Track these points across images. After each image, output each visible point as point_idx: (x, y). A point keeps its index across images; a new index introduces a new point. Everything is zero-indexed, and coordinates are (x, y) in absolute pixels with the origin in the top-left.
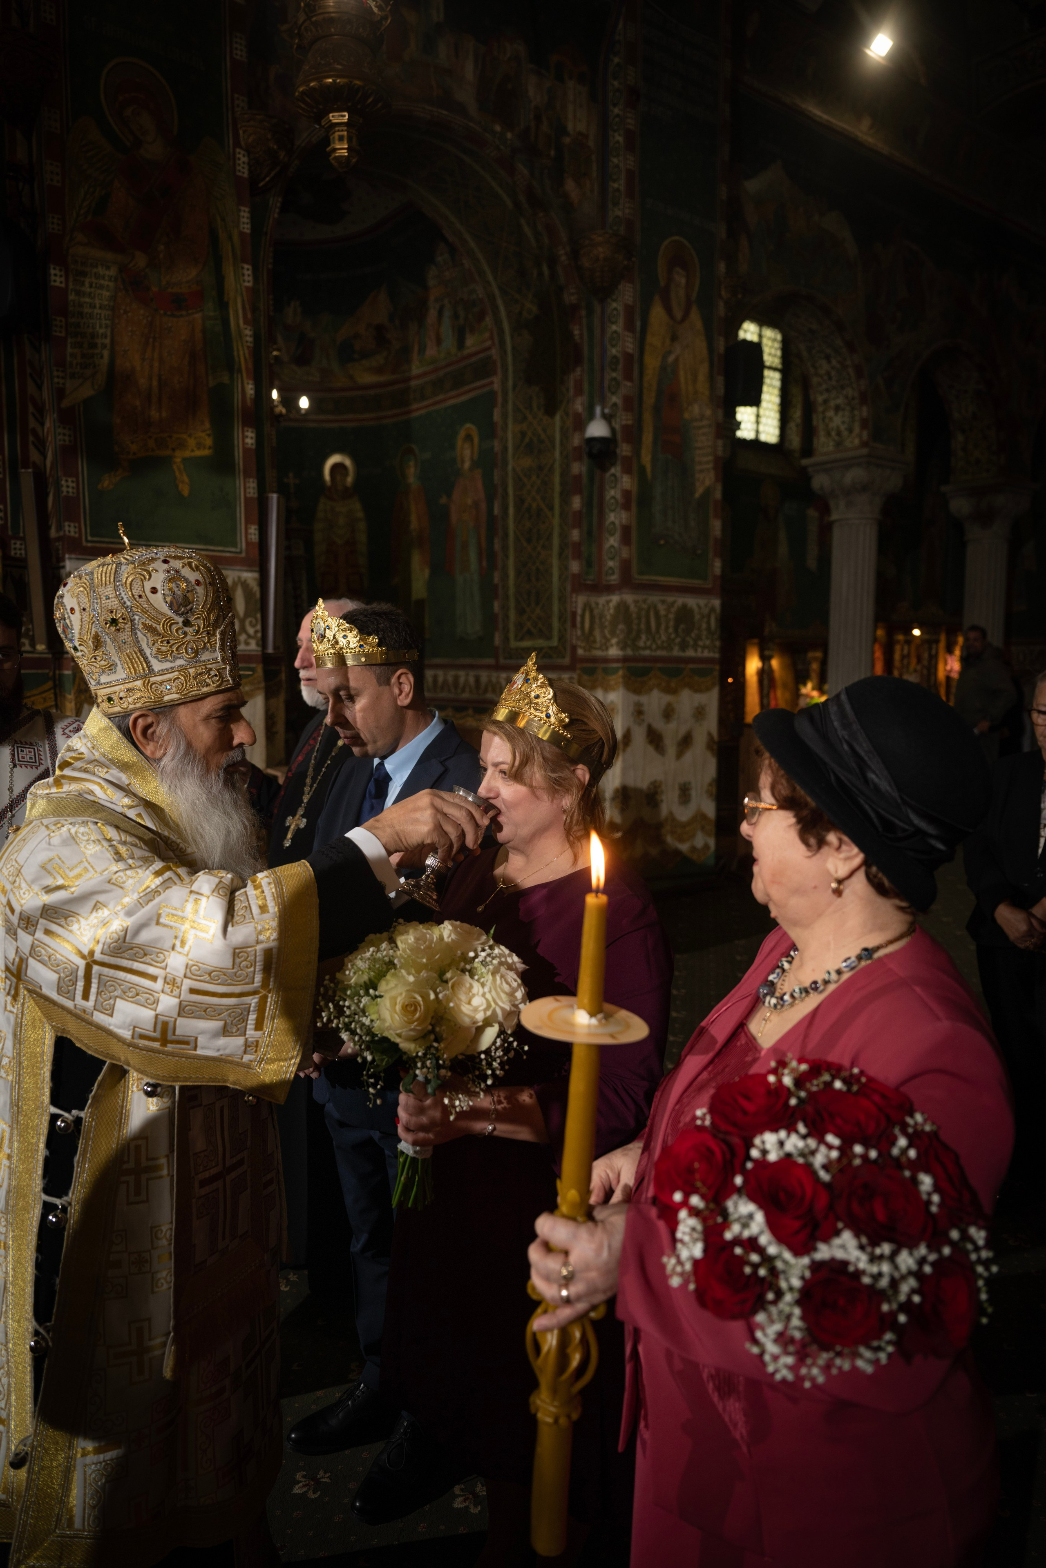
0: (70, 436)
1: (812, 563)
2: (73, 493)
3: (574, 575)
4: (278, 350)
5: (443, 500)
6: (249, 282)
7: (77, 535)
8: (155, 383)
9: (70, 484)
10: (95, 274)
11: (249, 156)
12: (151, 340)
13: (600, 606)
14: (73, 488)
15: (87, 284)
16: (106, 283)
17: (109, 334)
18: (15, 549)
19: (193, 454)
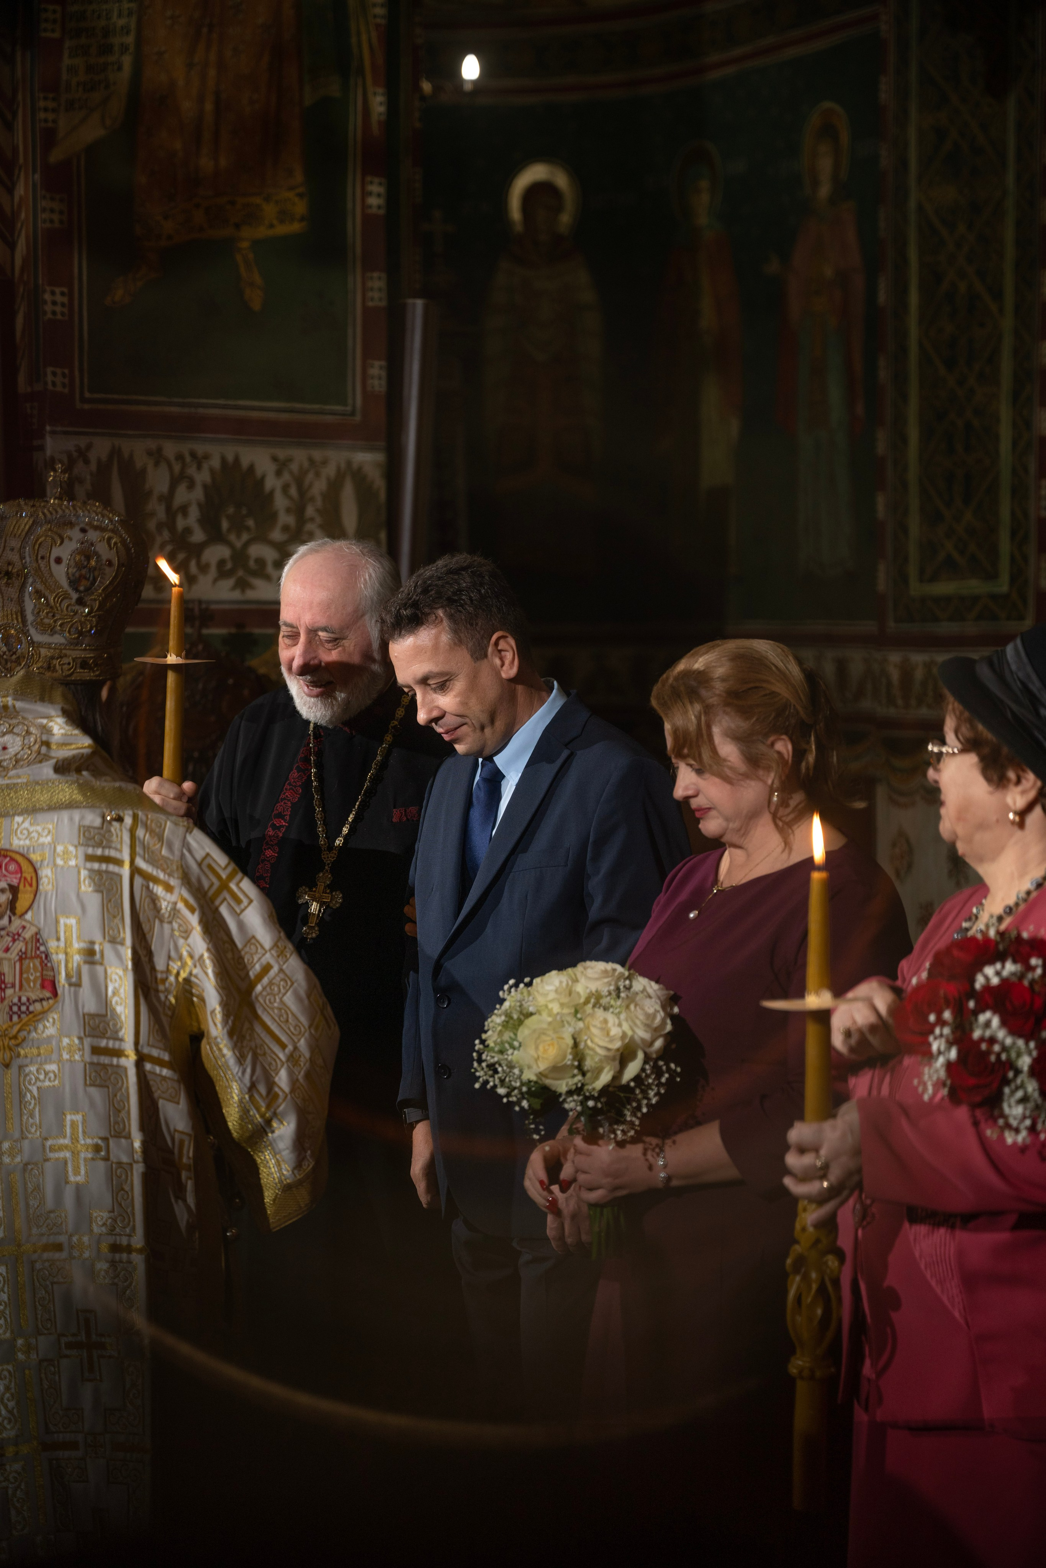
0: (60, 212)
2: (63, 314)
5: (773, 267)
7: (66, 391)
8: (209, 107)
9: (59, 298)
12: (205, 30)
14: (63, 305)
17: (133, 26)
19: (271, 233)
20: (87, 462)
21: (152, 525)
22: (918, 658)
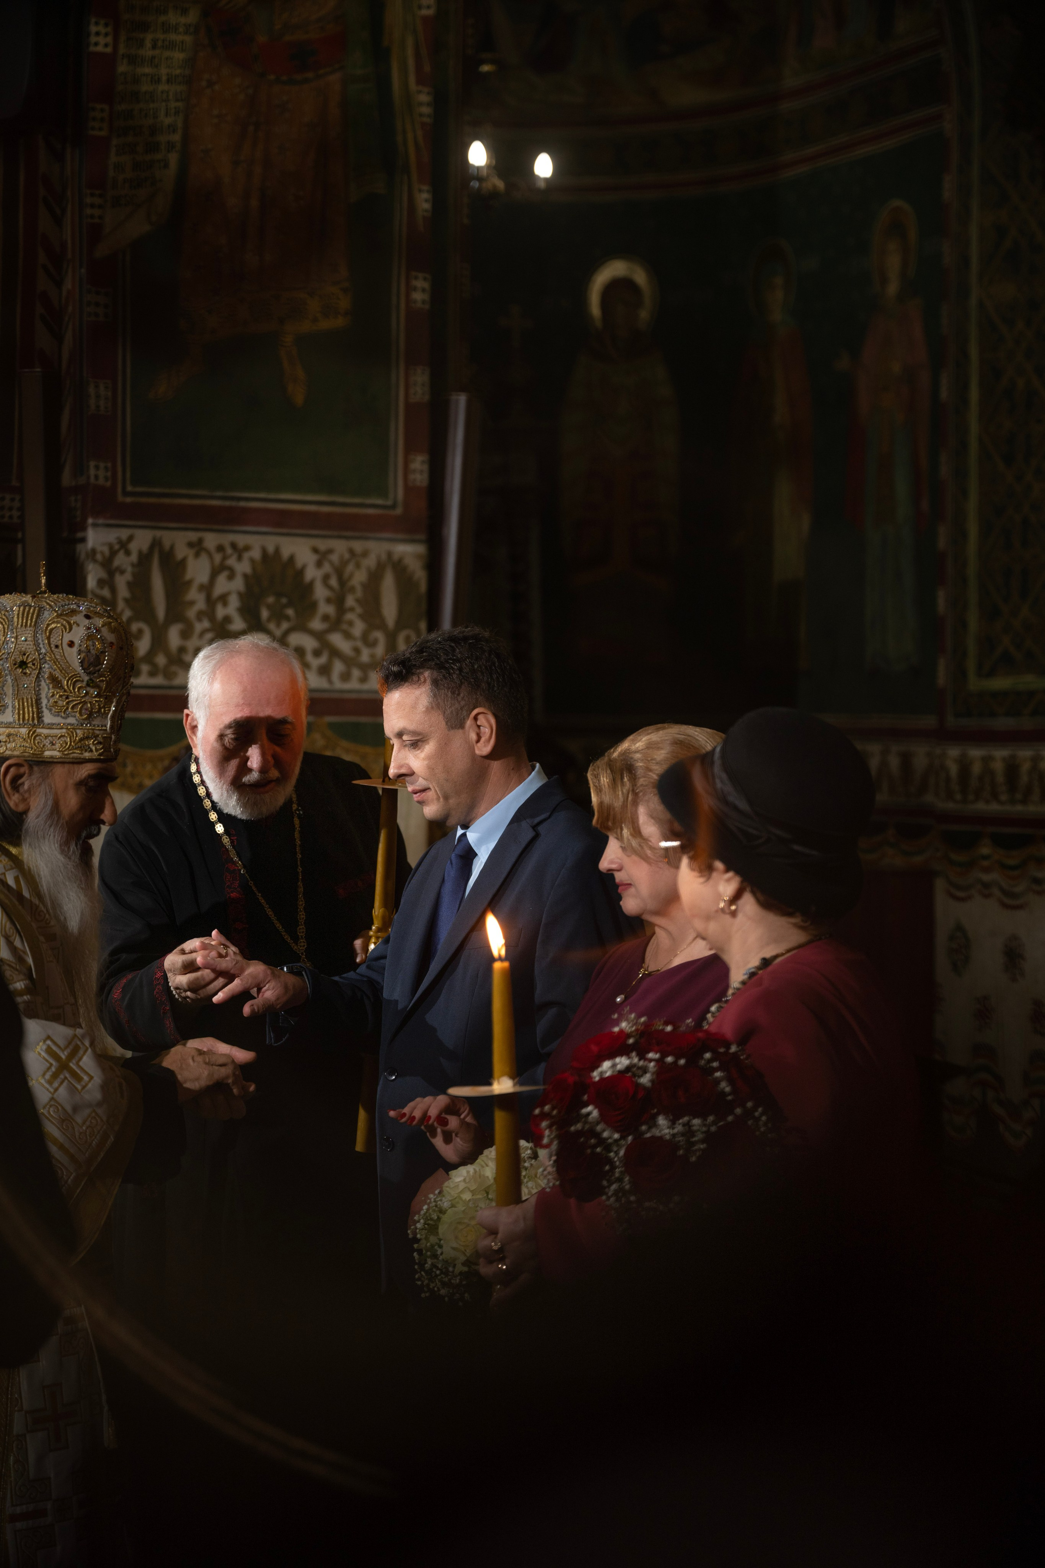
0: (106, 307)
5: (843, 363)
8: (254, 203)
12: (251, 129)
15: (148, 44)
16: (180, 38)
19: (315, 327)
20: (128, 553)
21: (191, 613)
22: (976, 753)
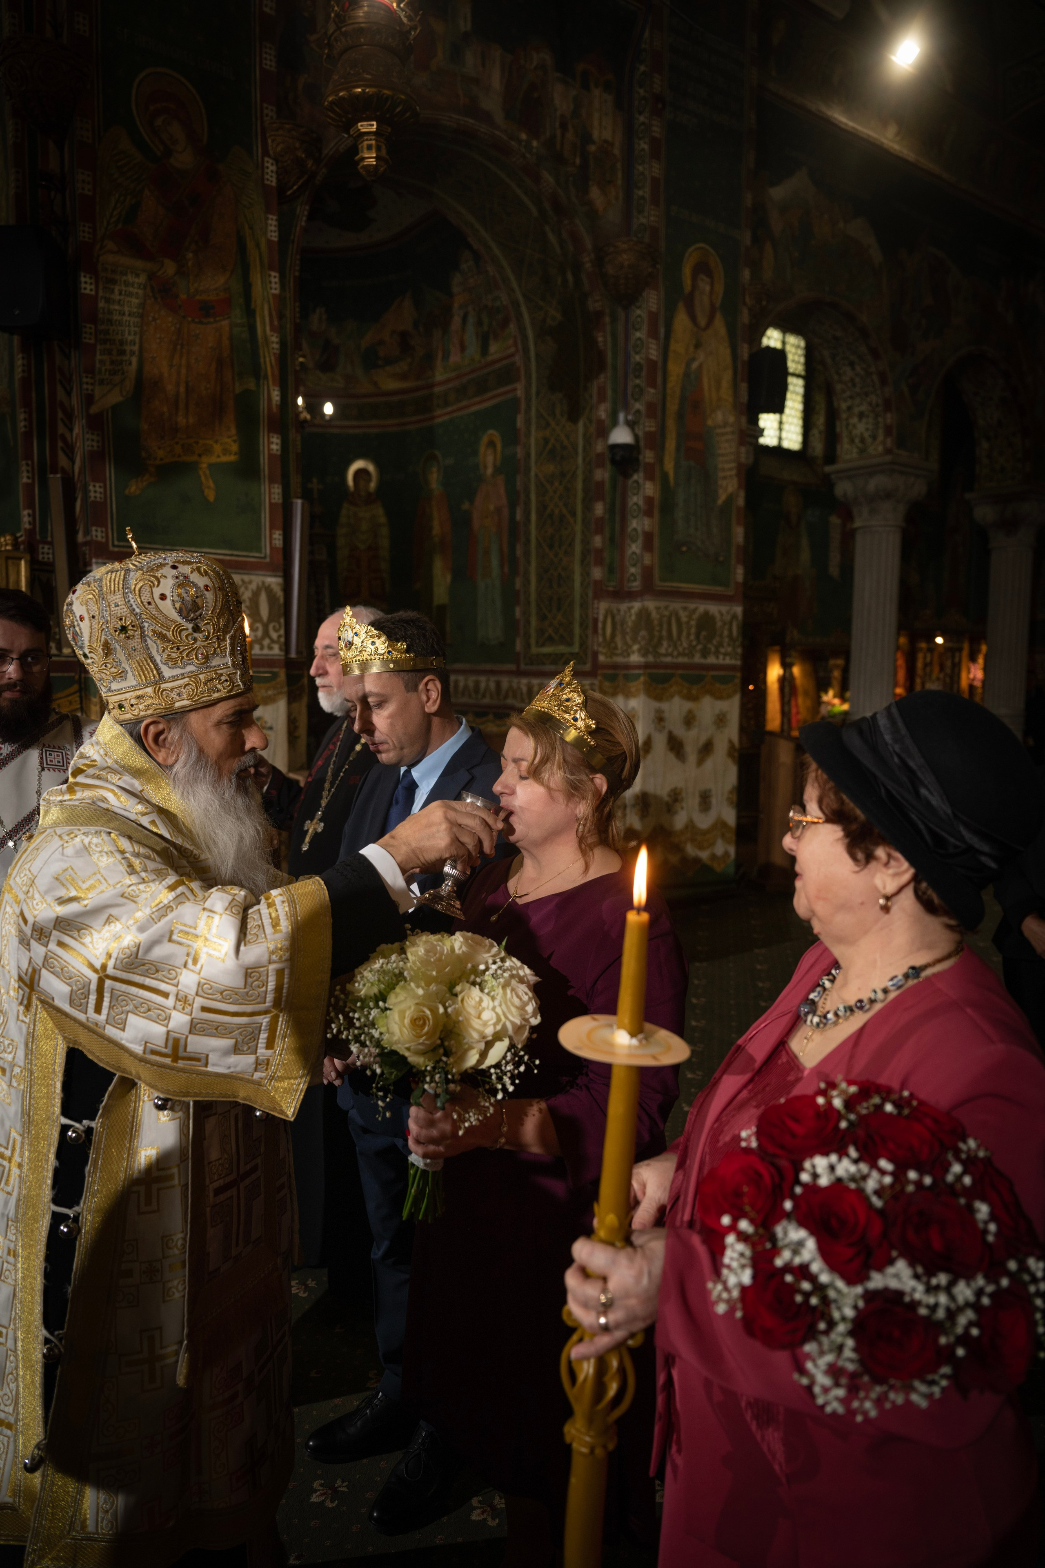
0: (98, 442)
1: (834, 570)
2: (101, 498)
3: (596, 582)
4: (304, 356)
5: (466, 506)
6: (276, 289)
7: (104, 540)
8: (182, 389)
9: (98, 489)
10: (125, 281)
11: (277, 165)
12: (179, 347)
13: (622, 613)
14: (101, 493)
15: (117, 292)
16: (135, 290)
17: (137, 341)
18: (43, 553)
19: (218, 460)
